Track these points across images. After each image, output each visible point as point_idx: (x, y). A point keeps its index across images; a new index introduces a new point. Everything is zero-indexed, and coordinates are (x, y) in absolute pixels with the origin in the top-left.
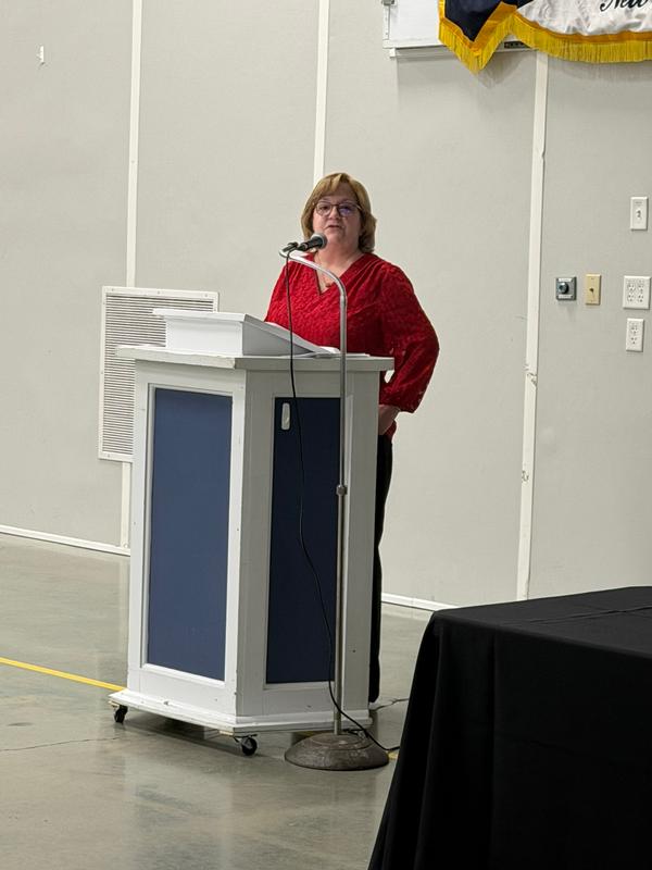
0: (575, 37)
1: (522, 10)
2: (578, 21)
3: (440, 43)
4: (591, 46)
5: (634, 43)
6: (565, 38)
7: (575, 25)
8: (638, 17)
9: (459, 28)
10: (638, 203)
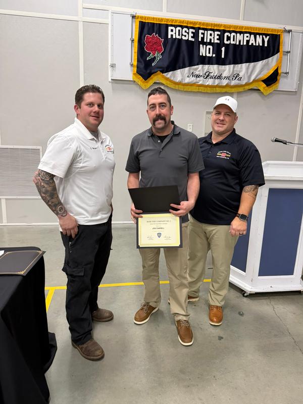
0: (179, 83)
1: (164, 74)
2: (182, 79)
3: (132, 80)
4: (182, 87)
5: (194, 87)
6: (176, 83)
7: (181, 80)
8: (200, 80)
9: (140, 76)
10: (190, 126)
